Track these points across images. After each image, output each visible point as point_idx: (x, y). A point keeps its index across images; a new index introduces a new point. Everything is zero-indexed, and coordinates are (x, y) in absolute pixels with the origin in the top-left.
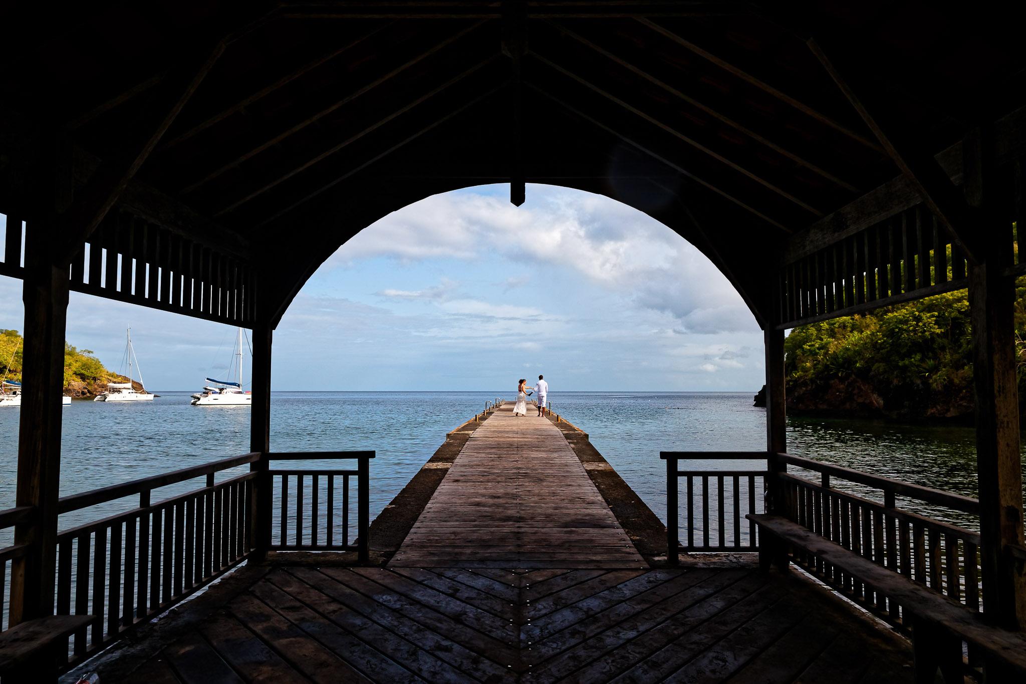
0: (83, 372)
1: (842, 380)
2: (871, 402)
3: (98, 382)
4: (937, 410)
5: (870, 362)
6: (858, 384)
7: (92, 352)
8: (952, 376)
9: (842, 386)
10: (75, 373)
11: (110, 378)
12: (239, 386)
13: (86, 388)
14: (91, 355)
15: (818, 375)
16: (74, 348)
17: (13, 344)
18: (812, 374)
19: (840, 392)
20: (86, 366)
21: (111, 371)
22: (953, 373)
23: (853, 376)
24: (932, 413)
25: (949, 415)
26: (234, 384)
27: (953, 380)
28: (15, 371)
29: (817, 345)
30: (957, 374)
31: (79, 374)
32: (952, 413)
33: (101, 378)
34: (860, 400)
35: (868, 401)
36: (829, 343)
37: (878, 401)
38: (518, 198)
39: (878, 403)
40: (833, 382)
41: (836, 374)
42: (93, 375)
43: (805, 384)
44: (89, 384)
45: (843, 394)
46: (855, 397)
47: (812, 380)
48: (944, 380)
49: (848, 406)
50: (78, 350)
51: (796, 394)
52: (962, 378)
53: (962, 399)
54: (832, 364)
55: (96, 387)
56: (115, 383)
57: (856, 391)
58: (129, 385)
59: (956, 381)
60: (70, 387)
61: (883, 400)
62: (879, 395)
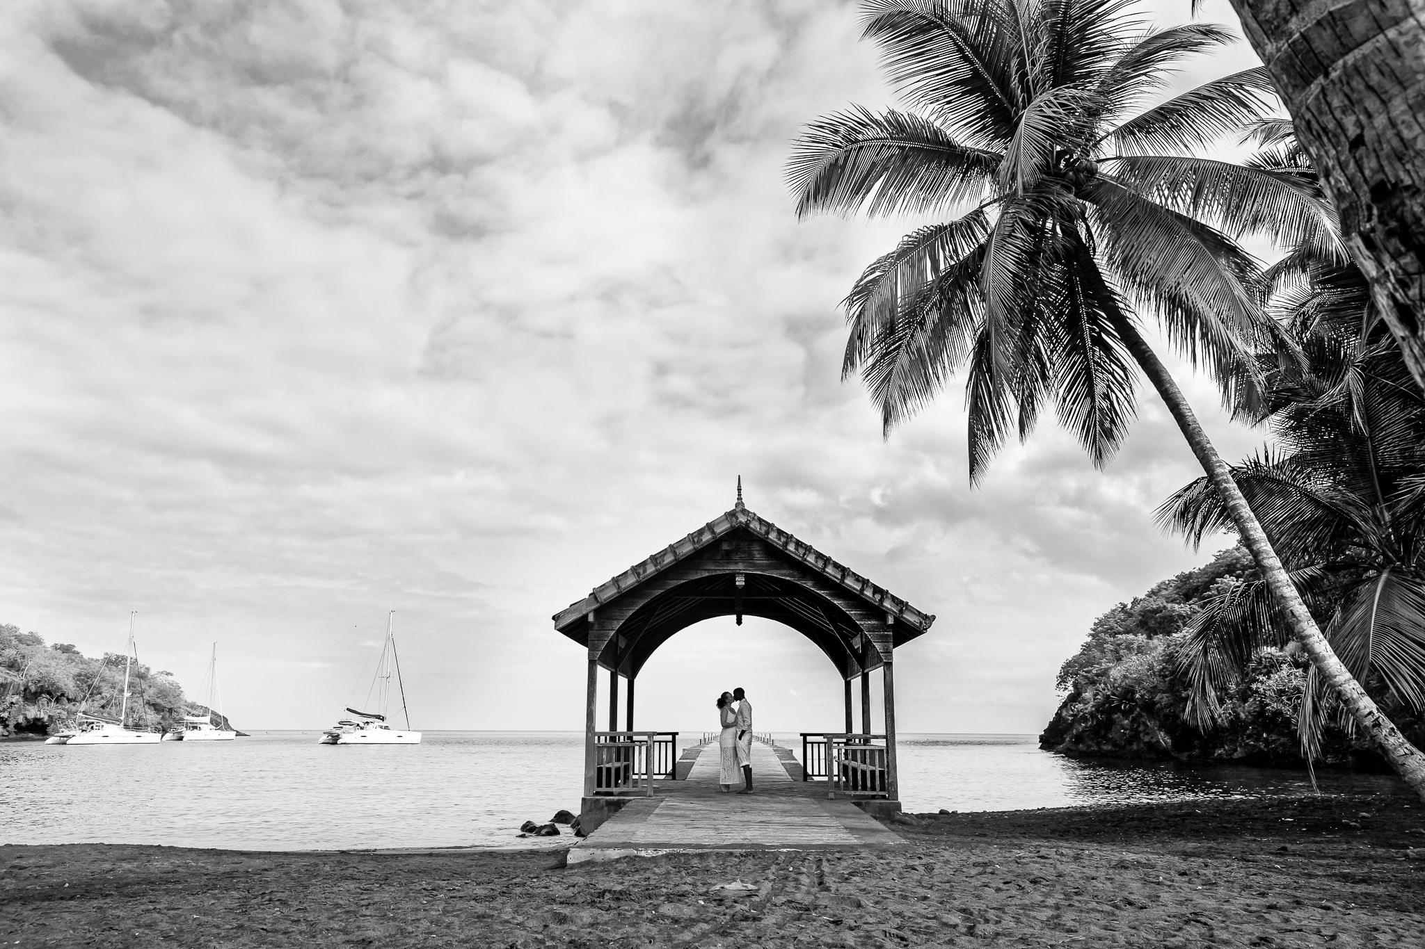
0: (158, 701)
1: (1126, 714)
2: (1158, 742)
3: (174, 714)
4: (1225, 750)
5: (1154, 690)
6: (1143, 720)
7: (171, 675)
8: (1239, 710)
9: (1126, 722)
10: (148, 703)
11: (189, 709)
12: (383, 720)
13: (160, 724)
14: (170, 678)
15: (1099, 707)
16: (148, 669)
17: (74, 664)
18: (1092, 707)
19: (1125, 729)
20: (163, 693)
21: (189, 701)
22: (1240, 706)
23: (1138, 709)
24: (1220, 754)
25: (1236, 756)
26: (378, 717)
27: (1239, 714)
28: (75, 700)
29: (1094, 672)
30: (1244, 708)
31: (153, 705)
32: (1239, 753)
33: (178, 710)
34: (1147, 739)
35: (1155, 740)
36: (1110, 668)
37: (1164, 739)
38: (739, 622)
39: (1166, 742)
40: (1116, 716)
41: (1118, 707)
42: (169, 706)
43: (1084, 719)
44: (163, 718)
45: (1128, 732)
46: (1142, 735)
47: (1091, 714)
48: (1230, 713)
49: (1135, 747)
50: (153, 672)
51: (1074, 731)
52: (1249, 712)
53: (1249, 737)
54: (1114, 694)
55: (171, 721)
56: (193, 715)
57: (1141, 728)
58: (207, 719)
59: (1243, 716)
60: (141, 722)
61: (1171, 738)
62: (1167, 733)
